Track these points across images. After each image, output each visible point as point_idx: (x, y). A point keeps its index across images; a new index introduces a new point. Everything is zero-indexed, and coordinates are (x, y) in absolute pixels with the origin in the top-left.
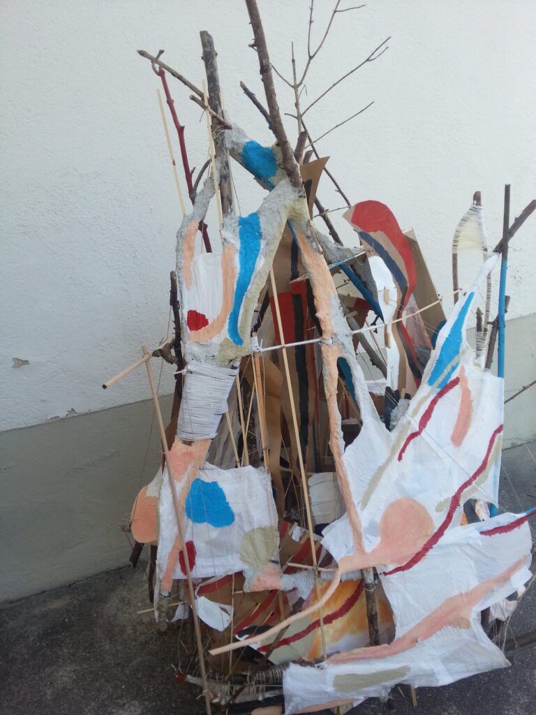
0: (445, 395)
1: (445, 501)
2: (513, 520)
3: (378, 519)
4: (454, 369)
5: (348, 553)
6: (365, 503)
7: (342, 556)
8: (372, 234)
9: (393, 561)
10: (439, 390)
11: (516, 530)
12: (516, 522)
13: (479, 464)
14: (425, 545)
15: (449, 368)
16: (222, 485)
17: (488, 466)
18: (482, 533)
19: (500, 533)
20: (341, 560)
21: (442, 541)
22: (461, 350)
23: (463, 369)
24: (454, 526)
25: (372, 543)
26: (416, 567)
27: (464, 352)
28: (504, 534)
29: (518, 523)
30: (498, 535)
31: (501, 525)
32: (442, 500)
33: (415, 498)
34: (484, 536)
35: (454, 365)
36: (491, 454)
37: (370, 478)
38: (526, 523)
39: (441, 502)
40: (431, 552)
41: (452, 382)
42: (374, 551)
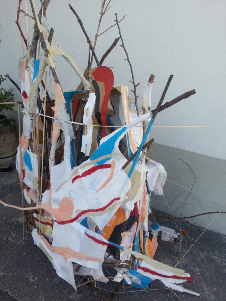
0: (102, 169)
1: (80, 210)
2: (101, 240)
3: (60, 199)
4: (108, 159)
5: (46, 203)
6: (57, 190)
7: (44, 202)
8: (98, 83)
9: (55, 217)
10: (97, 165)
11: (101, 245)
12: (102, 241)
13: (101, 207)
14: (67, 220)
15: (104, 157)
16: (31, 157)
17: (105, 211)
18: (86, 233)
19: (93, 240)
20: (43, 203)
21: (72, 224)
22: (113, 152)
23: (114, 162)
24: (78, 222)
25: (55, 206)
26: (61, 225)
27: (115, 154)
28: (94, 242)
29: (103, 243)
30: (91, 240)
31: (95, 237)
32: (79, 209)
33: (73, 201)
34: (85, 235)
35: (108, 157)
36: (109, 207)
37: (62, 182)
38: (106, 247)
39: (78, 209)
40: (67, 225)
41: (106, 165)
42: (55, 210)
